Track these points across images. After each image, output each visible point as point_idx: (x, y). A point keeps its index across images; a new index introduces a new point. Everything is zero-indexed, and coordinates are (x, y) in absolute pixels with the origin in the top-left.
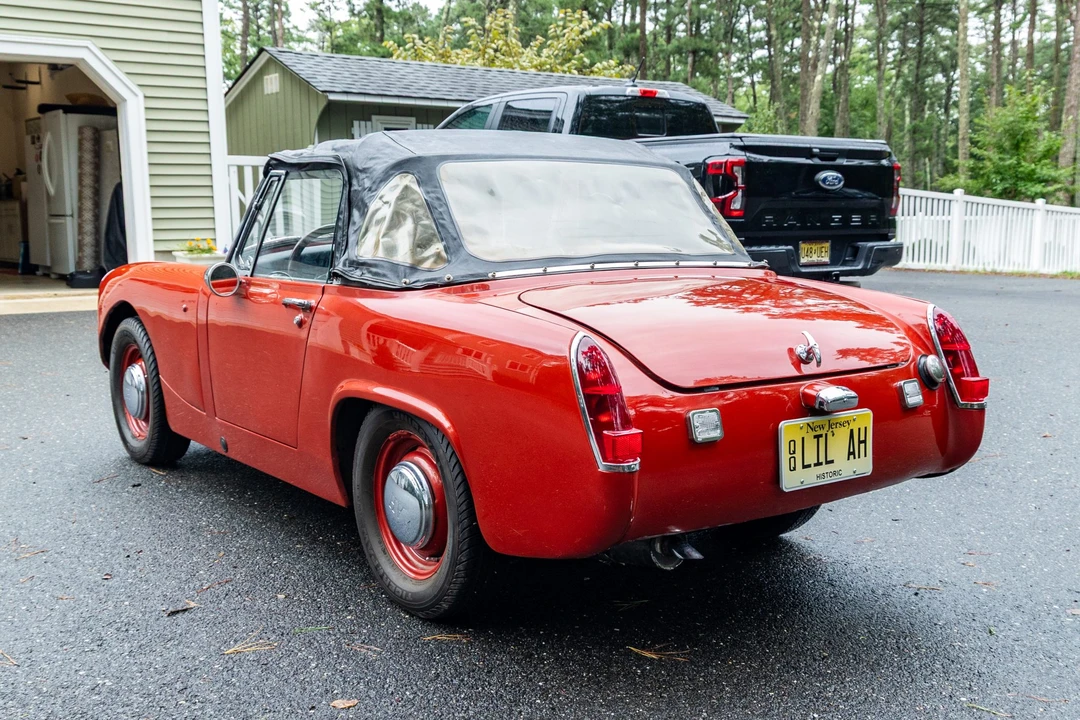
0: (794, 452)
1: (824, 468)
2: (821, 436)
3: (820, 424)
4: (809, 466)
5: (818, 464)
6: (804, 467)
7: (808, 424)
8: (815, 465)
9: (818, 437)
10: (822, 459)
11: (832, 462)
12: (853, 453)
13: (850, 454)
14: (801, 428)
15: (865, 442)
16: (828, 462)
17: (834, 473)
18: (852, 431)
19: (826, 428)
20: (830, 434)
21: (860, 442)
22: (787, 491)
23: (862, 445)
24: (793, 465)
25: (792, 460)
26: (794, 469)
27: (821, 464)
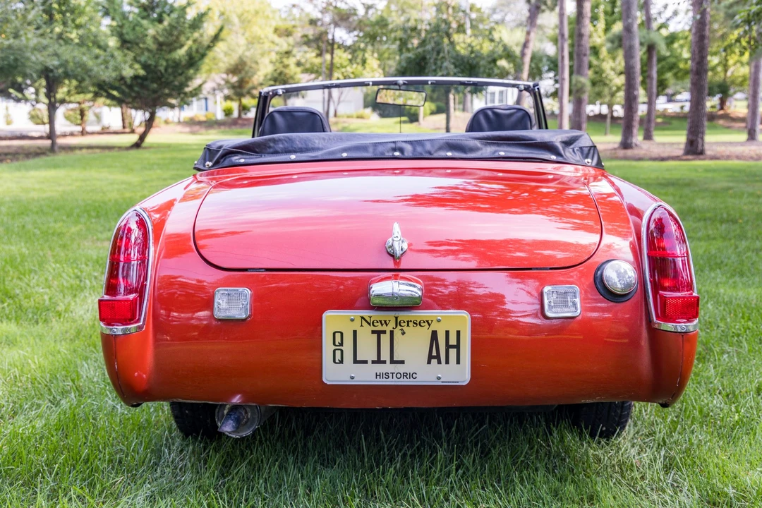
0: (341, 344)
1: (388, 368)
2: (384, 332)
3: (383, 319)
4: (365, 362)
5: (379, 361)
6: (356, 361)
7: (362, 318)
8: (373, 362)
9: (379, 333)
10: (385, 355)
11: (402, 362)
12: (438, 357)
13: (430, 358)
14: (352, 320)
15: (457, 347)
16: (393, 362)
17: (405, 375)
18: (434, 334)
19: (392, 324)
20: (397, 332)
21: (448, 347)
22: (328, 383)
23: (453, 352)
24: (338, 357)
25: (338, 353)
26: (341, 362)
27: (384, 362)
